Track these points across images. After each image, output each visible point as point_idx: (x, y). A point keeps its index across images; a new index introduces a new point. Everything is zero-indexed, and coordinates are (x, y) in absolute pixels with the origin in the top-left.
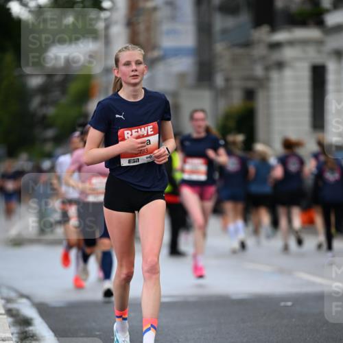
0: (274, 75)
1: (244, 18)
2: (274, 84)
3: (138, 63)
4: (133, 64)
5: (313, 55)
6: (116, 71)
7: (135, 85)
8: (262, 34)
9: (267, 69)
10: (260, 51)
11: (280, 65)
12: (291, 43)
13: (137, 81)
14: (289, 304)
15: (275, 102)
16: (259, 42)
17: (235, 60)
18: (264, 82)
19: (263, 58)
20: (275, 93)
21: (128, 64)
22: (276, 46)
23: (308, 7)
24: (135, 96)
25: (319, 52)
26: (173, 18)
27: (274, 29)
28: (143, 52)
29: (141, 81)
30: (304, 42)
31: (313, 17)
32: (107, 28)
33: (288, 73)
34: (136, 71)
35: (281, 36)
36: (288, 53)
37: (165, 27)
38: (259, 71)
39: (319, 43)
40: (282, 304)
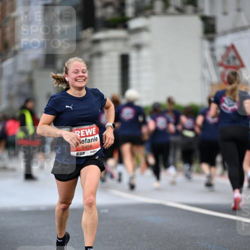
0: (96, 61)
5: (121, 48)
8: (88, 34)
10: (86, 45)
11: (99, 54)
12: (107, 40)
14: (106, 211)
16: (85, 39)
19: (88, 50)
22: (97, 42)
23: (117, 16)
25: (125, 45)
27: (96, 30)
30: (116, 39)
31: (121, 22)
33: (105, 59)
35: (100, 35)
36: (104, 47)
39: (125, 40)
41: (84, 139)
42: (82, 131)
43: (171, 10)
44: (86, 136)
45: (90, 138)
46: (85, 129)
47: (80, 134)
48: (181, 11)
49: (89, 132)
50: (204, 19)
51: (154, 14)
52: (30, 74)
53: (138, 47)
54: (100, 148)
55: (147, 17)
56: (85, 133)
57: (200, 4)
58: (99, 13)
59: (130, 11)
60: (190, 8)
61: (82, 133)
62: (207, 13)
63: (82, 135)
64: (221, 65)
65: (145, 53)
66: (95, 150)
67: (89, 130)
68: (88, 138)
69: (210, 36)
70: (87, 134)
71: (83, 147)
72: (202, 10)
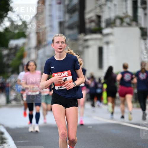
0: (86, 50)
1: (76, 31)
3: (62, 42)
4: (60, 43)
6: (52, 45)
7: (60, 52)
8: (82, 36)
10: (81, 42)
11: (88, 47)
12: (92, 39)
13: (61, 51)
16: (81, 39)
19: (82, 44)
21: (58, 42)
22: (86, 40)
23: (97, 27)
24: (60, 58)
26: (51, 31)
27: (86, 34)
28: (65, 38)
29: (63, 51)
30: (96, 39)
31: (98, 30)
34: (61, 46)
35: (88, 37)
36: (90, 43)
37: (49, 34)
38: (80, 49)
39: (101, 39)
43: (125, 24)
48: (129, 25)
50: (142, 29)
51: (115, 26)
53: (107, 43)
55: (112, 27)
57: (139, 21)
58: (88, 26)
59: (103, 25)
60: (134, 23)
62: (143, 25)
65: (111, 46)
69: (144, 37)
72: (140, 24)
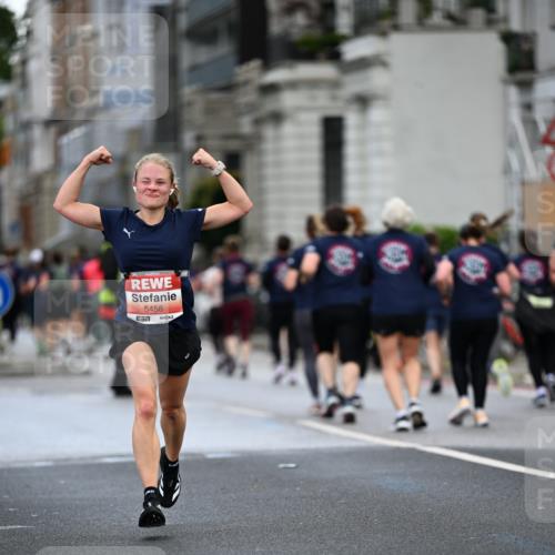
0: (269, 131)
1: (225, 48)
2: (268, 146)
5: (325, 104)
8: (251, 71)
9: (258, 122)
10: (247, 97)
11: (277, 118)
12: (293, 85)
14: (293, 465)
15: (269, 171)
16: (246, 83)
17: (210, 111)
18: (253, 142)
19: (252, 108)
20: (269, 158)
22: (271, 89)
23: (317, 33)
25: (334, 98)
27: (267, 66)
30: (313, 84)
31: (325, 47)
32: (24, 62)
33: (288, 128)
35: (277, 75)
36: (288, 100)
38: (246, 126)
40: (282, 466)
41: (148, 294)
42: (143, 280)
43: (437, 18)
44: (152, 290)
45: (160, 294)
46: (149, 278)
47: (140, 286)
48: (457, 22)
49: (157, 283)
50: (509, 38)
51: (396, 28)
52: (124, 161)
53: (363, 101)
54: (181, 313)
55: (383, 34)
56: (150, 285)
57: (500, 7)
58: (276, 27)
59: (344, 22)
60: (478, 15)
61: (144, 284)
62: (516, 25)
63: (144, 288)
64: (546, 141)
65: (377, 114)
66: (170, 315)
67: (157, 280)
68: (154, 294)
69: (521, 76)
70: (154, 287)
71: (146, 307)
72: (506, 19)
